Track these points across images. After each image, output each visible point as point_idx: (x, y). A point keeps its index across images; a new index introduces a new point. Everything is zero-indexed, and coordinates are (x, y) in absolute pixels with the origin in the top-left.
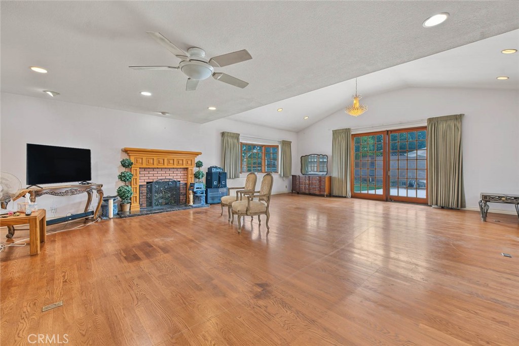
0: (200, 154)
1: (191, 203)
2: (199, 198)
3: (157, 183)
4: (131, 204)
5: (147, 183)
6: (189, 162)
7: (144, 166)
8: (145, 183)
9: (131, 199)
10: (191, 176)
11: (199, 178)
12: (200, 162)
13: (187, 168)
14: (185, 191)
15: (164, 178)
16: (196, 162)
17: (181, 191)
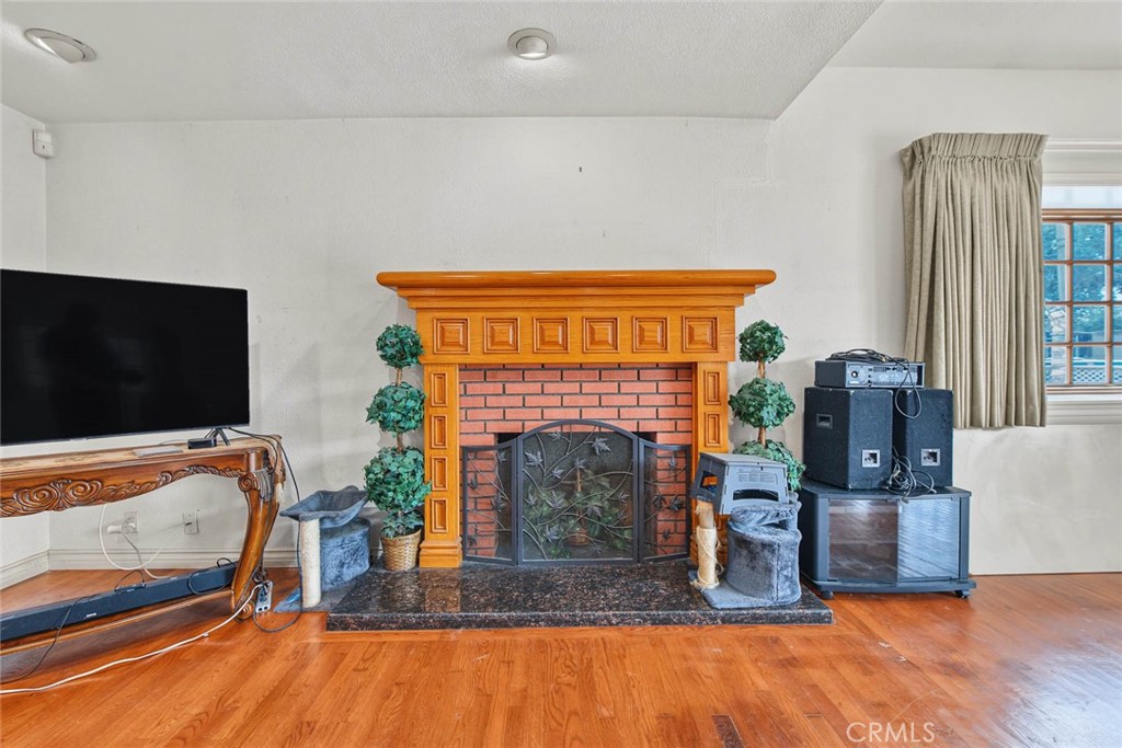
0: (767, 278)
1: (710, 583)
2: (753, 556)
3: (538, 438)
4: (422, 538)
5: (503, 437)
6: (703, 332)
7: (475, 357)
8: (490, 440)
9: (420, 512)
10: (711, 409)
11: (760, 424)
12: (767, 328)
13: (690, 369)
14: (681, 488)
15: (574, 414)
16: (740, 329)
17: (661, 489)
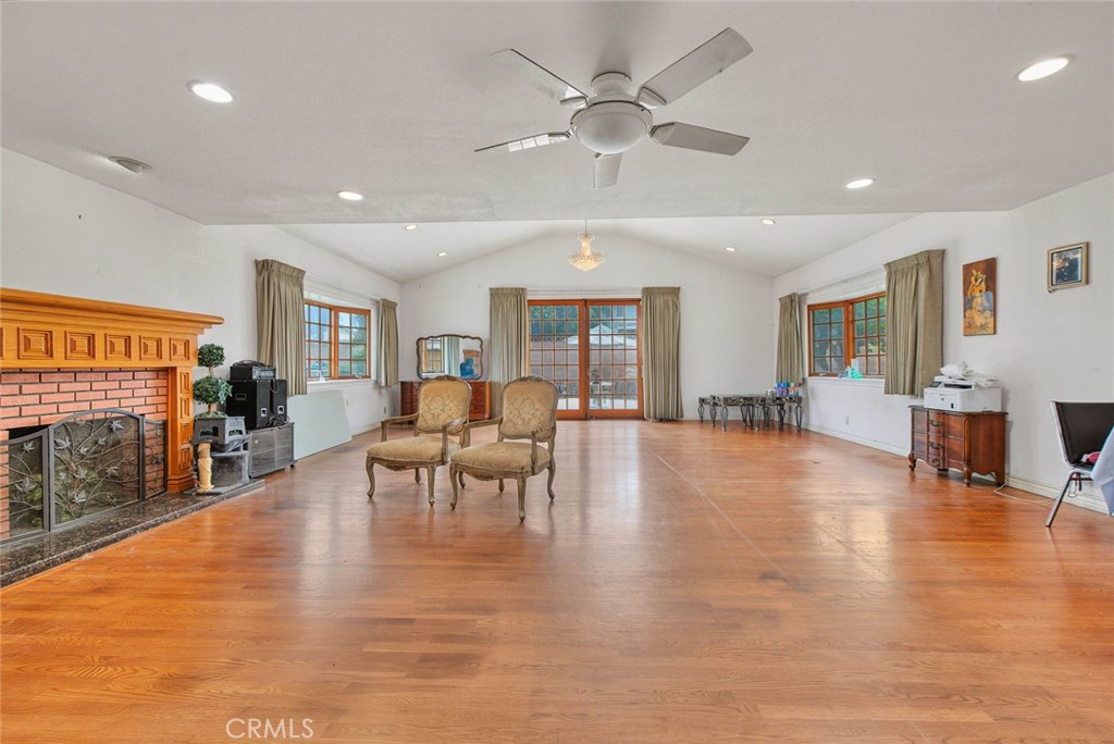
0: (219, 321)
1: (208, 486)
2: (232, 465)
3: (68, 428)
6: (180, 349)
8: (6, 435)
10: (183, 395)
12: (215, 348)
13: (173, 371)
14: (162, 448)
16: (199, 348)
